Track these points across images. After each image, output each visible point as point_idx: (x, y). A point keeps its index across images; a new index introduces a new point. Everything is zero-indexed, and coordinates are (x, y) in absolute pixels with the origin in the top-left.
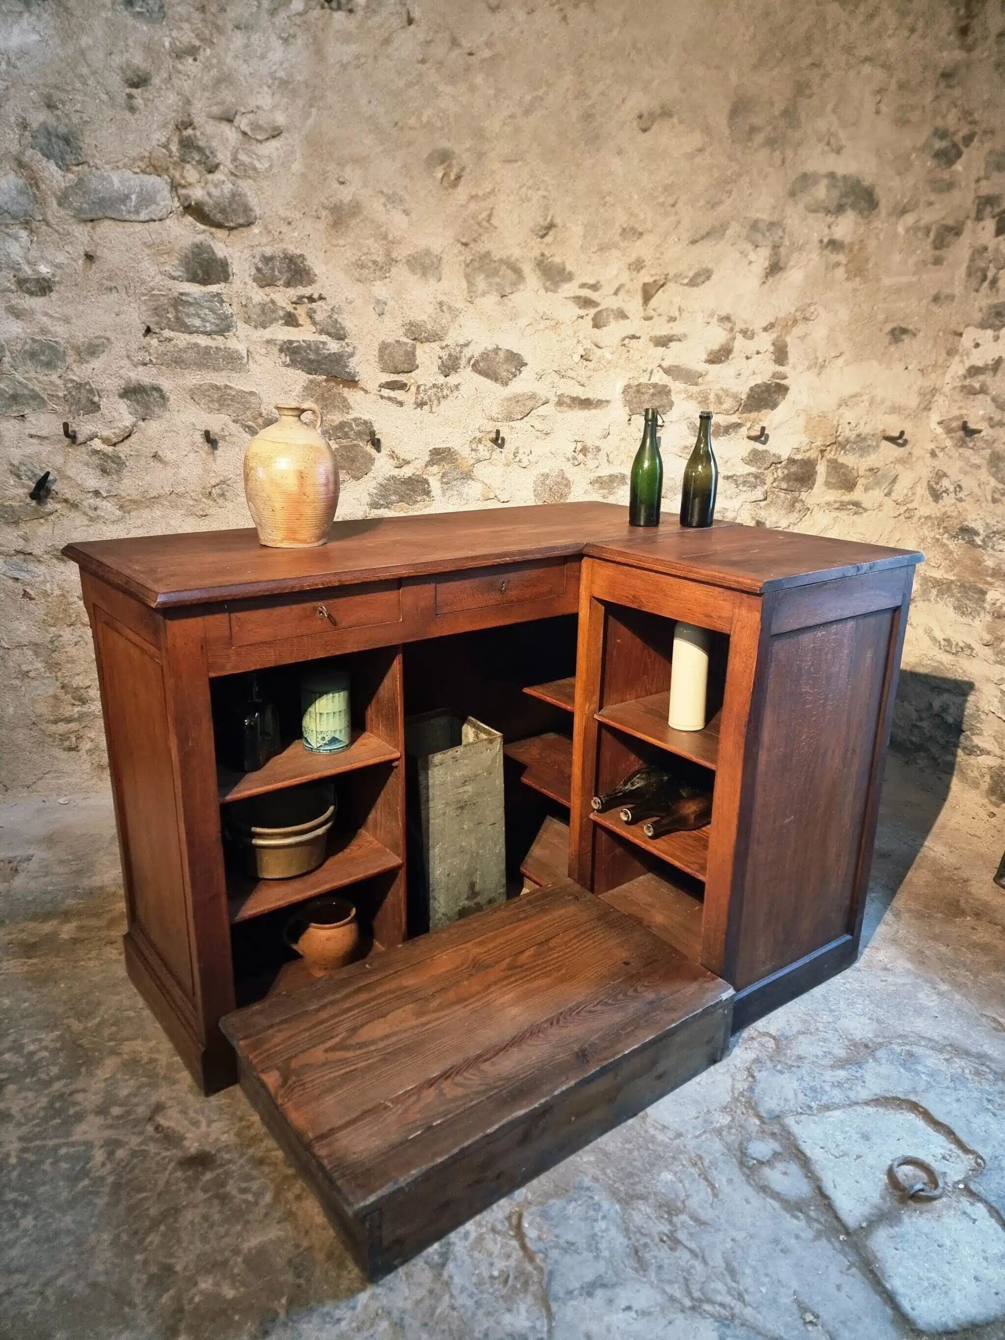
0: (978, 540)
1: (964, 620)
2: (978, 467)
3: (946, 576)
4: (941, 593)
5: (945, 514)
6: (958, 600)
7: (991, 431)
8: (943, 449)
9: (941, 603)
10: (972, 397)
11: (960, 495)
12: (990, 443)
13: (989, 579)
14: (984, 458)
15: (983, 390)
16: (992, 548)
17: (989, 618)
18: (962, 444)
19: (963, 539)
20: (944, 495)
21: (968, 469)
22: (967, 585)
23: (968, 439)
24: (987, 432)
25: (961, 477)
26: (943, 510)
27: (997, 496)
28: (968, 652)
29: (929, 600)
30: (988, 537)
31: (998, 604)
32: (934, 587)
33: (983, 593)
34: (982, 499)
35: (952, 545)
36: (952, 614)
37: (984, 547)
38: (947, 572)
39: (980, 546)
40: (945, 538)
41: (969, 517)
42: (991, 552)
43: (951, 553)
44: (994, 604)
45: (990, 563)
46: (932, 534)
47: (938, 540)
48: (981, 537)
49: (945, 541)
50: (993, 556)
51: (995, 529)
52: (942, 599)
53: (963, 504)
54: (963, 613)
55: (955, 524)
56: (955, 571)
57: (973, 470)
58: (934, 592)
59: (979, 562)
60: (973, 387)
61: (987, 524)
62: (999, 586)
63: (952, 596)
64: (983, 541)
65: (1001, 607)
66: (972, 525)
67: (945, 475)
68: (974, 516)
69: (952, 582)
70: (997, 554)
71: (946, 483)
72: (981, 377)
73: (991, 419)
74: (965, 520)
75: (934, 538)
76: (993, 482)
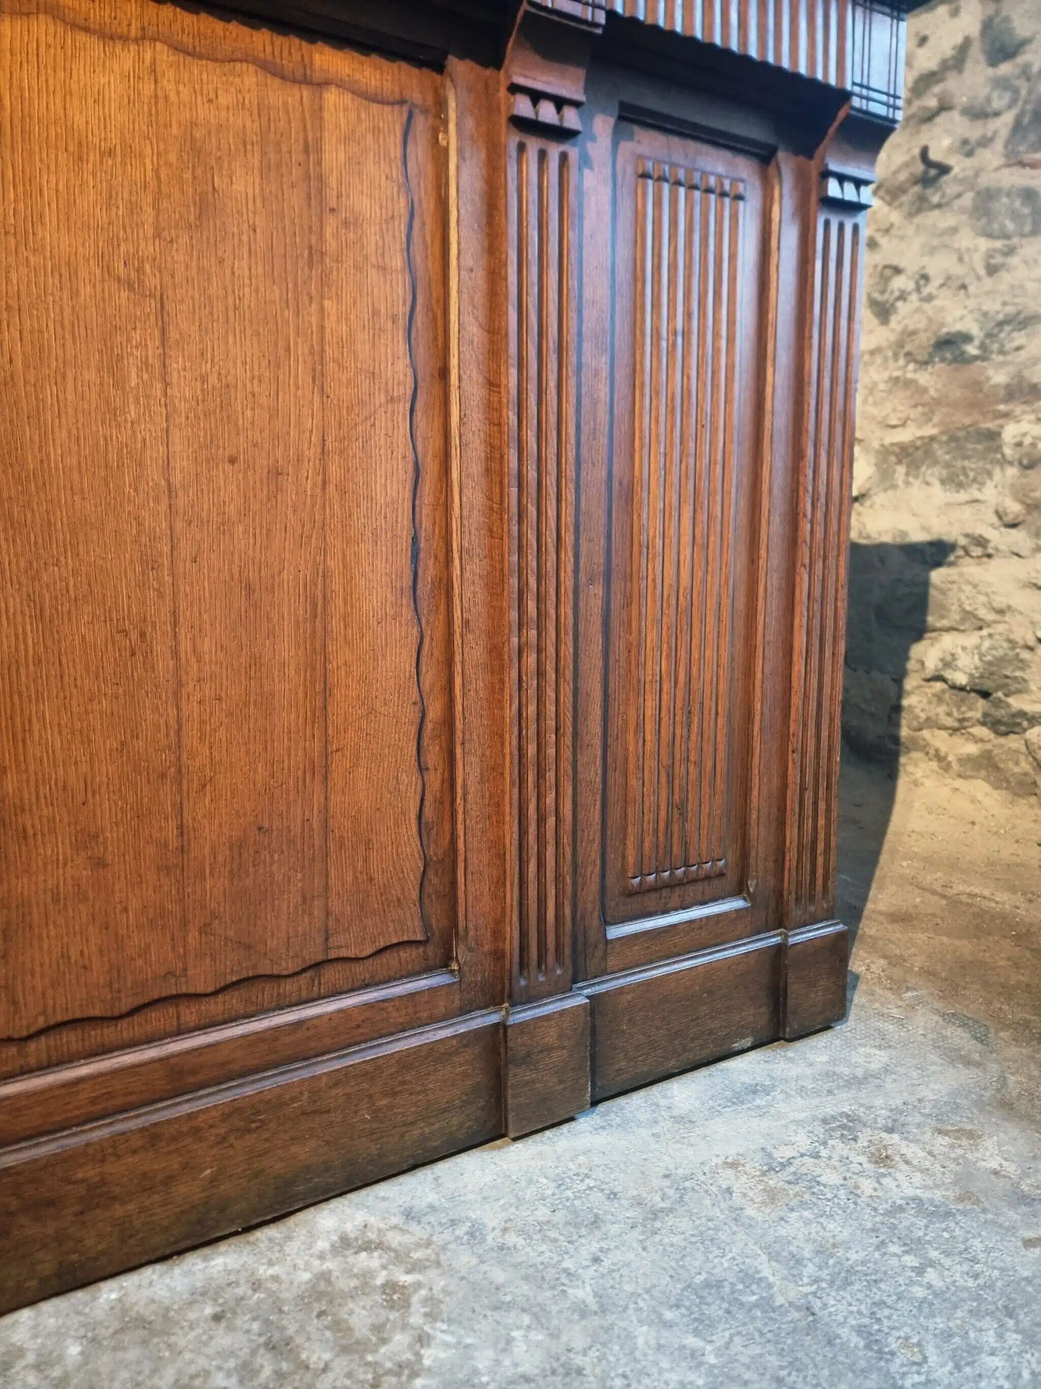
0: (972, 350)
1: (963, 496)
2: (954, 230)
3: (920, 433)
4: (914, 467)
5: (903, 332)
6: (948, 465)
7: (968, 162)
8: (887, 231)
9: (917, 483)
10: (925, 127)
11: (926, 291)
12: (968, 182)
13: (1002, 407)
14: (962, 211)
15: (944, 107)
16: (1002, 352)
17: (1012, 472)
18: (921, 205)
19: (943, 360)
20: (899, 304)
21: (936, 242)
22: (961, 434)
23: (929, 192)
24: (959, 165)
25: (925, 261)
26: (899, 328)
27: (998, 260)
28: (977, 551)
29: (894, 487)
30: (989, 335)
31: (1027, 441)
32: (899, 462)
33: (994, 436)
34: (967, 281)
35: (923, 378)
36: (939, 494)
37: (985, 355)
38: (919, 426)
39: (976, 358)
40: (911, 370)
41: (949, 319)
42: (1001, 358)
43: (925, 390)
44: (1019, 444)
45: (999, 377)
46: (886, 375)
47: (897, 380)
48: (977, 343)
49: (910, 376)
50: (1003, 364)
51: (1001, 317)
52: (916, 477)
53: (936, 303)
54: (960, 486)
55: (926, 339)
56: (936, 419)
57: (946, 240)
58: (901, 470)
59: (976, 385)
60: (925, 108)
61: (985, 314)
62: (1024, 412)
63: (936, 462)
64: (983, 346)
65: (1033, 445)
66: (958, 327)
67: (897, 271)
68: (958, 313)
69: (932, 439)
70: (1009, 358)
71: (899, 283)
72: (937, 89)
73: (965, 142)
74: (942, 325)
75: (890, 379)
76: (984, 244)
